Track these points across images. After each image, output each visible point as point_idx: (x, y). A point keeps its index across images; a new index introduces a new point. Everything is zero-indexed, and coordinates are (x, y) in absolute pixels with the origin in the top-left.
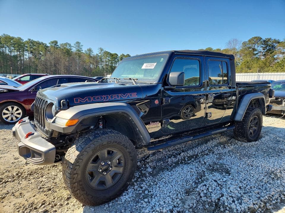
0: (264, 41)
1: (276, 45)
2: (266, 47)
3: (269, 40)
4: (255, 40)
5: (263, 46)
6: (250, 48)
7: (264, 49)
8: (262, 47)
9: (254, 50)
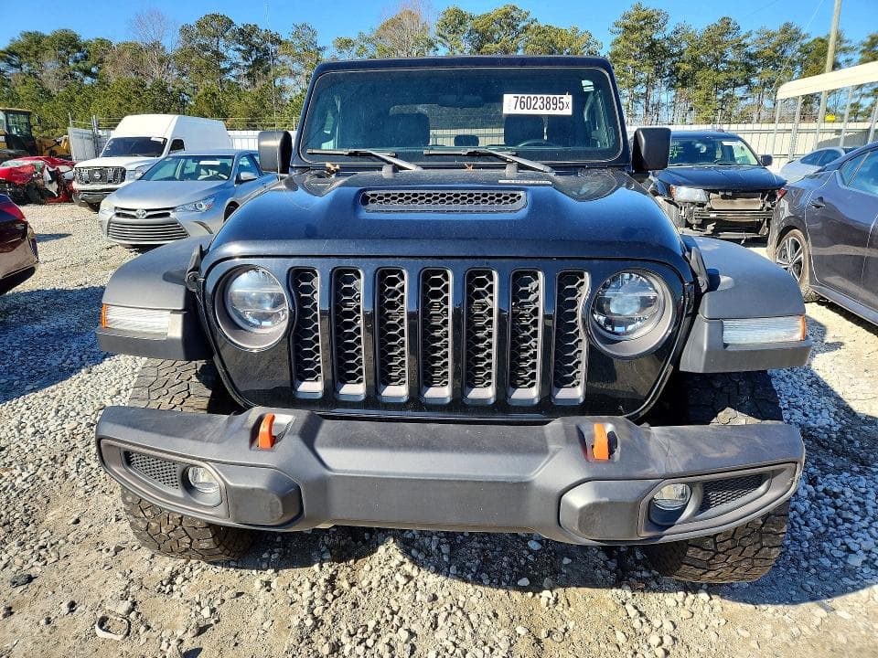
0: (242, 32)
1: (272, 48)
2: (250, 52)
3: (254, 29)
4: (215, 23)
5: (241, 47)
6: (205, 48)
7: (245, 59)
8: (239, 50)
9: (219, 56)
